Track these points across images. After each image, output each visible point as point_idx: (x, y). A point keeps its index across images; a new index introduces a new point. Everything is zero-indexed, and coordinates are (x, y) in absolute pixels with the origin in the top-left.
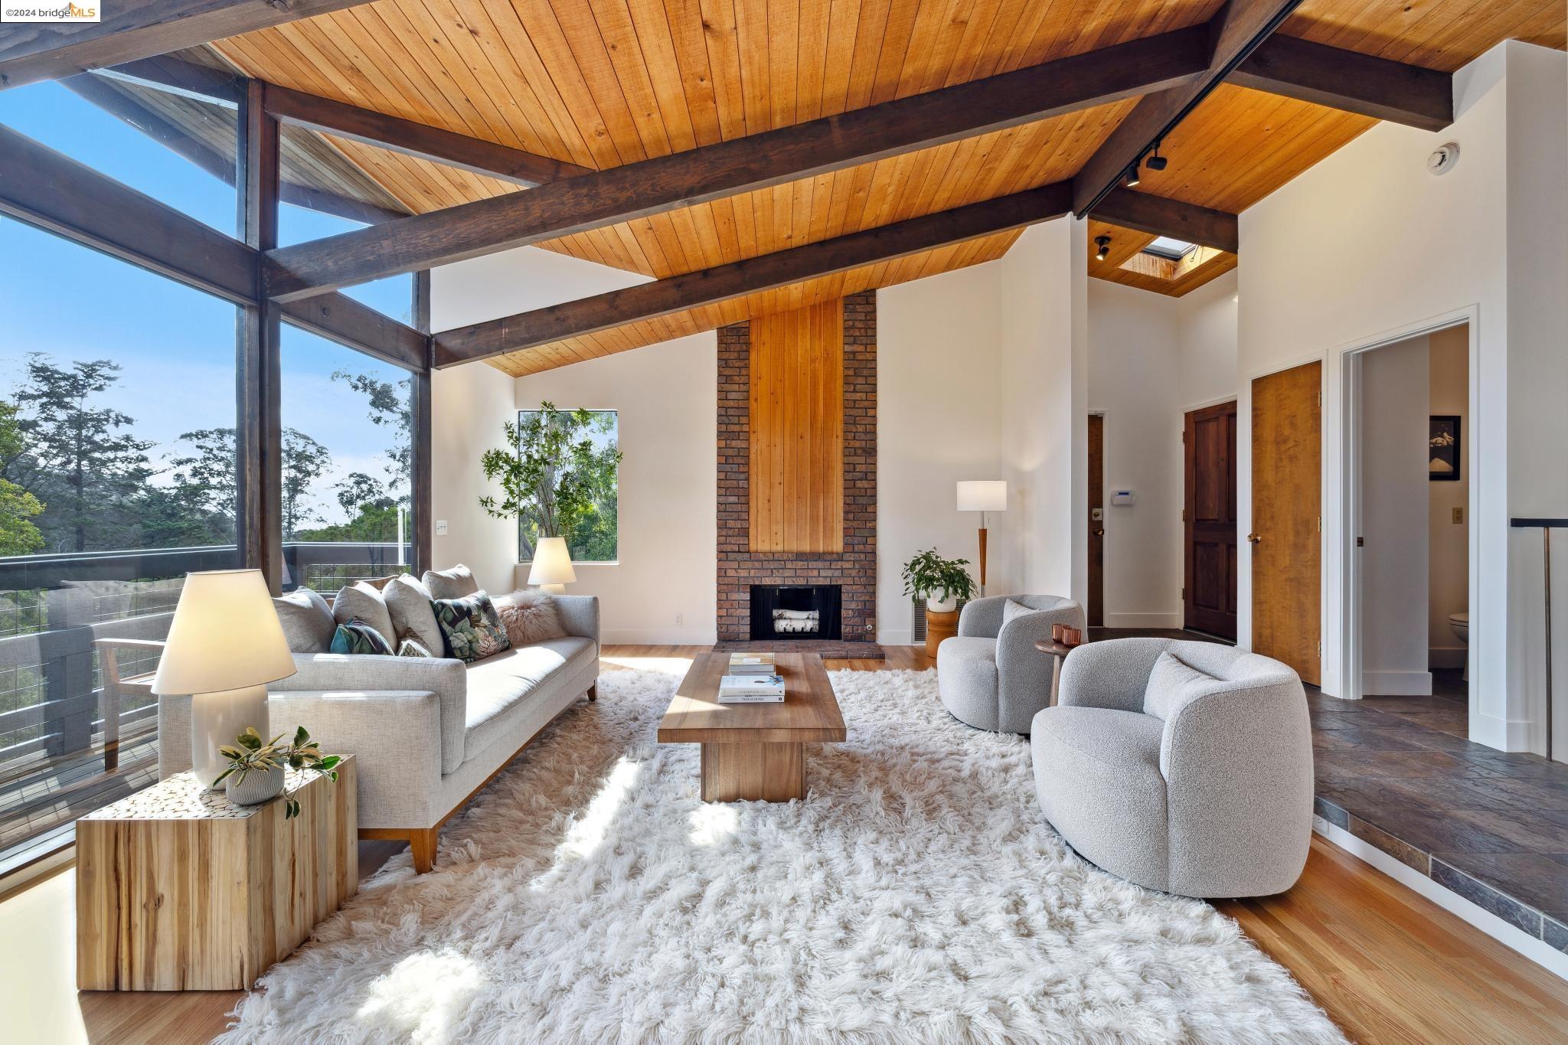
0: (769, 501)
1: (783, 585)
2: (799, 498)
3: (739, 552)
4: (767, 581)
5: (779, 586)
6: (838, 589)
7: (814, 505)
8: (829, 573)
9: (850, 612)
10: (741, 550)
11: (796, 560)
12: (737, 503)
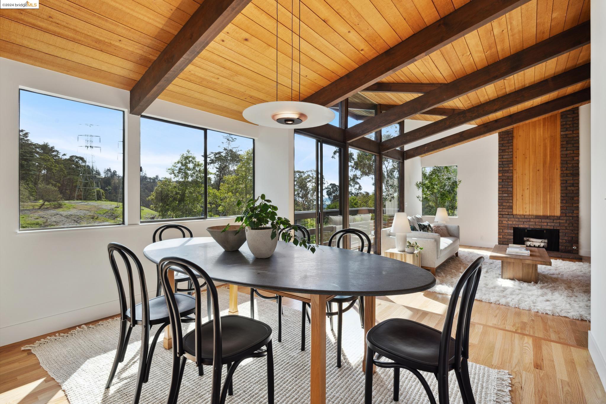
0: (522, 196)
1: (529, 228)
2: (537, 194)
3: (508, 214)
4: (521, 226)
5: (527, 228)
6: (558, 231)
7: (545, 196)
8: (553, 224)
9: (564, 241)
11: (536, 218)
12: (507, 197)
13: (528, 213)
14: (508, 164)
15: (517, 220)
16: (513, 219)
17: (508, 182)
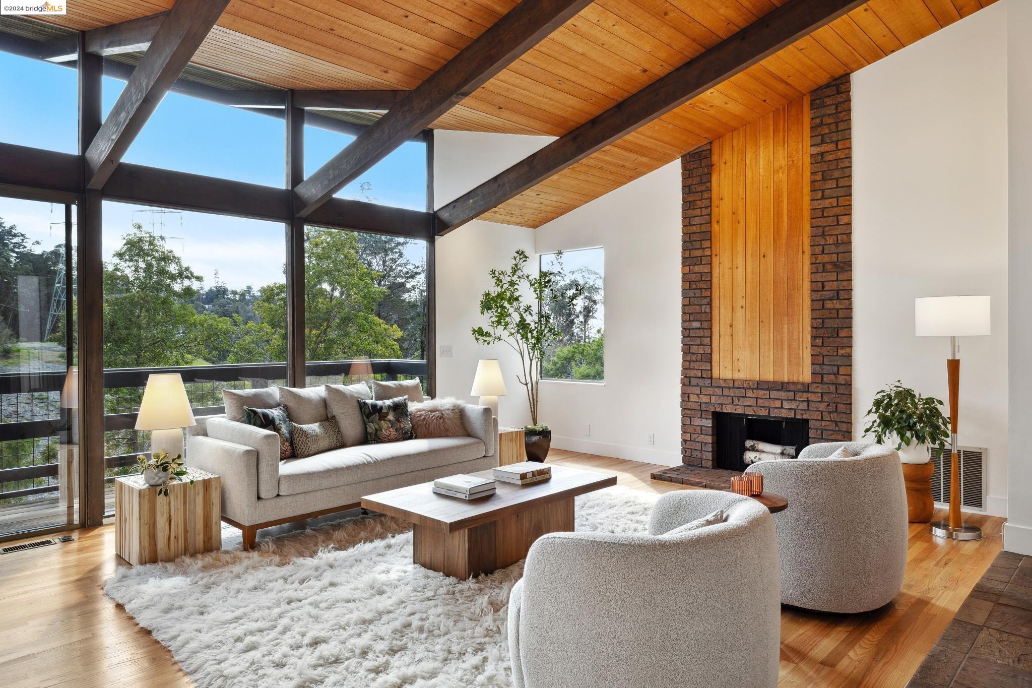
0: (731, 326)
2: (762, 322)
3: (702, 377)
4: (728, 409)
5: (744, 415)
6: (804, 421)
7: (778, 328)
10: (704, 376)
11: (757, 388)
12: (700, 329)
13: (741, 376)
14: (701, 241)
15: (718, 392)
16: (710, 391)
17: (701, 289)
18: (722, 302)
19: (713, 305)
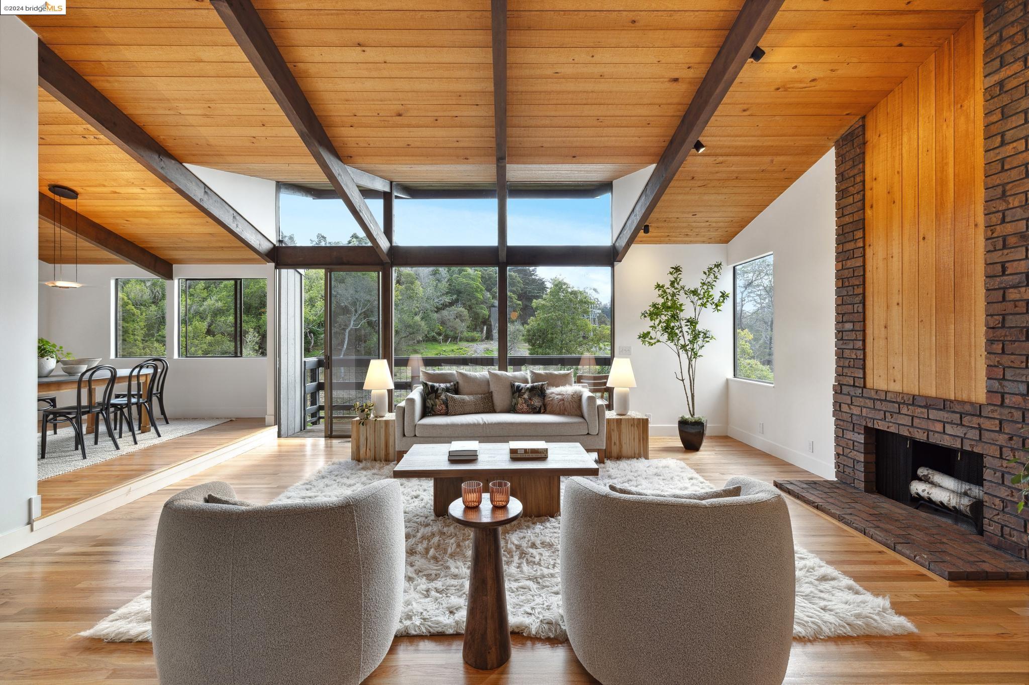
0: (886, 327)
2: (920, 321)
3: (854, 386)
4: (881, 426)
6: (978, 458)
7: (941, 331)
10: (856, 384)
11: (913, 404)
12: (852, 331)
13: (896, 387)
14: (853, 231)
15: (870, 403)
16: (860, 401)
17: (853, 286)
18: (875, 299)
19: (867, 303)
